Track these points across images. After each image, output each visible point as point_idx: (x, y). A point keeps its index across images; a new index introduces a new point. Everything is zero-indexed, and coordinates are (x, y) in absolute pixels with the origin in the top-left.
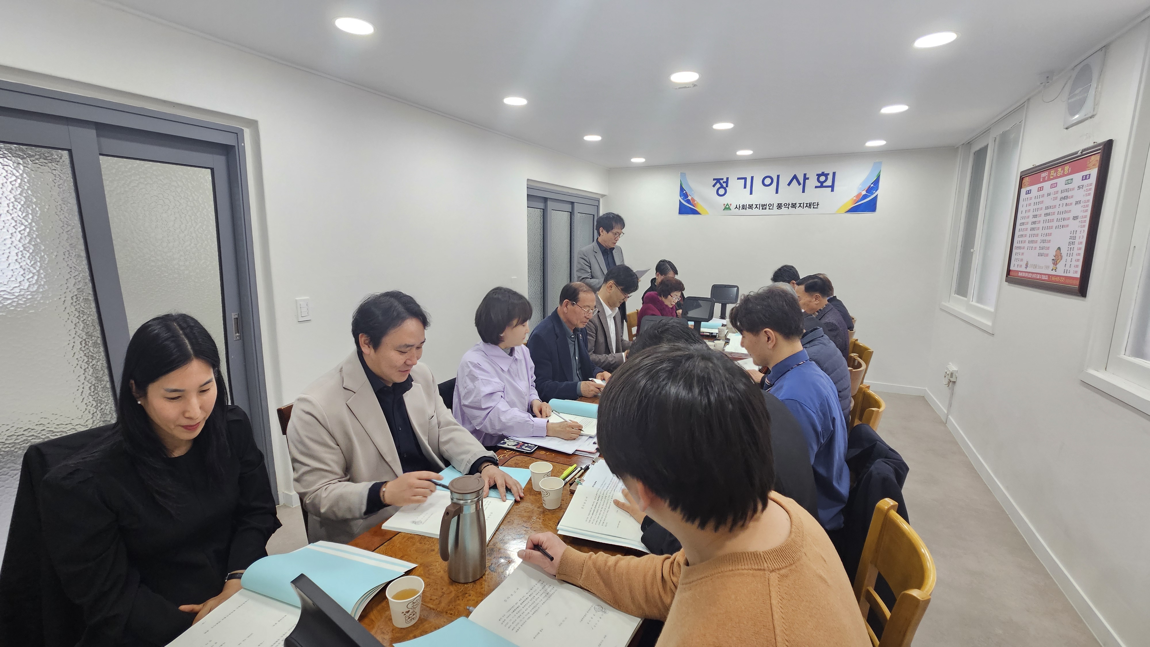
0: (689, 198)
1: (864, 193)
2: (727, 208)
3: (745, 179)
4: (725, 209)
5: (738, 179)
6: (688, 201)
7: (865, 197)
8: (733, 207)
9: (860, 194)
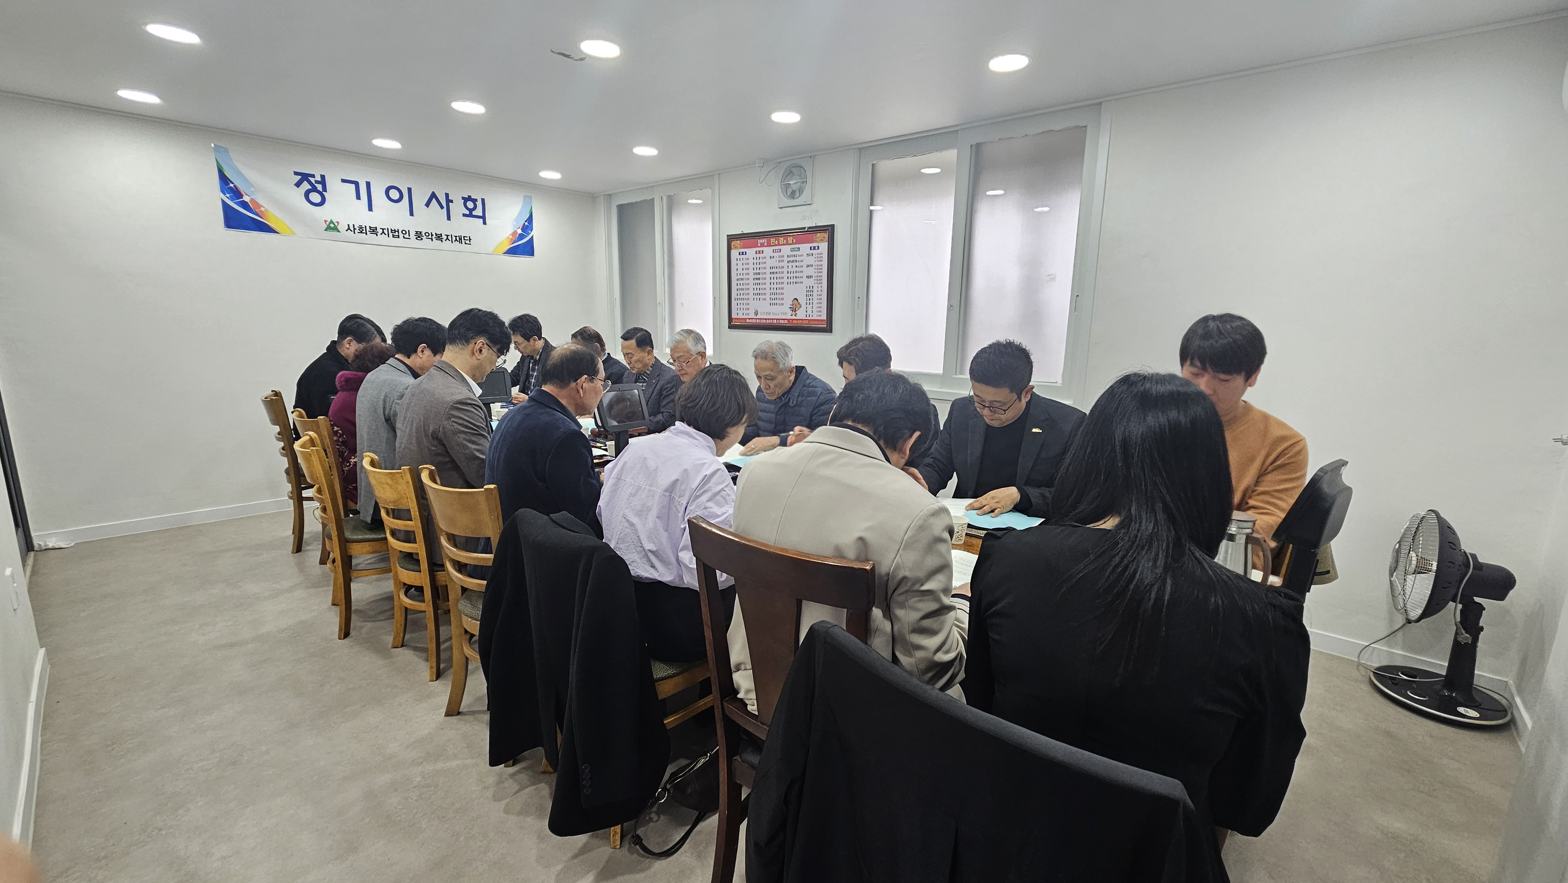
0: (246, 199)
1: (519, 231)
2: (332, 227)
3: (357, 184)
4: (328, 228)
5: (344, 181)
6: (245, 205)
7: (521, 237)
8: (342, 227)
9: (515, 232)
